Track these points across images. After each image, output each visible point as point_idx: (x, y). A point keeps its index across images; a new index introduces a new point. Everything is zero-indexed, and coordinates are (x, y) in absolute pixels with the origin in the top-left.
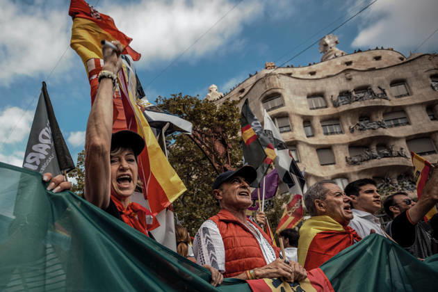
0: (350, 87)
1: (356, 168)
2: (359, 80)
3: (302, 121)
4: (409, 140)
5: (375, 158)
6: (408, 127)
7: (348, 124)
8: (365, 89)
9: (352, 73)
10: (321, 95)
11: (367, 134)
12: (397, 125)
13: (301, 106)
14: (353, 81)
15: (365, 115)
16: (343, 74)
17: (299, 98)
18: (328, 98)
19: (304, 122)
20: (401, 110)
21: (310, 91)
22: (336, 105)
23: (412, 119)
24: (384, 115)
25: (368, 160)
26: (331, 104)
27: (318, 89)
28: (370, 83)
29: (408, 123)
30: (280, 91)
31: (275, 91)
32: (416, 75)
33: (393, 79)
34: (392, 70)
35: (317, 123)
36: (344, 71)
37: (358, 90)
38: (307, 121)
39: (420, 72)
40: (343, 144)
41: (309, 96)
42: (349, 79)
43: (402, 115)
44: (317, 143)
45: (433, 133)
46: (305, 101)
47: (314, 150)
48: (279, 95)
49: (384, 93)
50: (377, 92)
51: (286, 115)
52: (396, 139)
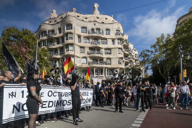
0: (95, 27)
1: (89, 56)
2: (98, 26)
3: (78, 36)
4: (105, 49)
5: (94, 53)
8: (98, 29)
9: (96, 22)
10: (86, 28)
11: (95, 45)
12: (104, 44)
13: (78, 31)
14: (96, 26)
15: (96, 39)
16: (93, 22)
17: (78, 27)
18: (87, 30)
19: (78, 37)
20: (106, 39)
21: (82, 26)
22: (89, 33)
23: (108, 43)
24: (101, 40)
25: (92, 54)
26: (88, 32)
27: (85, 26)
28: (100, 28)
29: (107, 44)
30: (72, 23)
31: (70, 22)
32: (113, 28)
33: (107, 28)
34: (107, 25)
35: (82, 38)
36: (94, 21)
37: (97, 29)
38: (79, 37)
39: (114, 28)
40: (88, 47)
41: (82, 28)
42: (95, 25)
43: (106, 41)
44: (80, 45)
45: (111, 48)
46: (80, 29)
47: (79, 47)
48: (71, 25)
49: (103, 32)
50: (101, 31)
51: (71, 33)
52: (102, 48)
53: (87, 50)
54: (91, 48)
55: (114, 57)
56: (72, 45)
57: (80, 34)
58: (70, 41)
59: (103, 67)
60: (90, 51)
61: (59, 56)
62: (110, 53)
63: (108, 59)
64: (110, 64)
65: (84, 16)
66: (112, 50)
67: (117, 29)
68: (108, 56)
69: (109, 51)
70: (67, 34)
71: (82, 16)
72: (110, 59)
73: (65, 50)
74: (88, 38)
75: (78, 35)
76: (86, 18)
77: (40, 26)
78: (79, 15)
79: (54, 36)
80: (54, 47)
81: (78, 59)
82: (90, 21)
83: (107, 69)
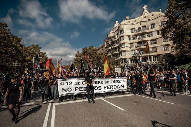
0: (141, 26)
1: (136, 48)
2: (143, 24)
4: (151, 40)
6: (152, 37)
7: (138, 37)
8: (144, 27)
9: (142, 22)
10: (134, 29)
11: (141, 40)
12: (150, 36)
13: (128, 33)
15: (142, 35)
16: (140, 22)
17: (128, 30)
20: (151, 32)
21: (131, 28)
23: (153, 35)
24: (147, 34)
26: (135, 31)
27: (133, 28)
30: (123, 29)
32: (157, 22)
34: (152, 21)
35: (131, 37)
37: (143, 27)
38: (129, 36)
40: (136, 42)
42: (141, 24)
43: (151, 34)
45: (156, 39)
46: (130, 31)
47: (129, 44)
48: (123, 31)
49: (148, 28)
50: (147, 28)
51: (123, 36)
52: (148, 41)
53: (135, 45)
54: (138, 43)
55: (159, 45)
56: (124, 44)
57: (130, 35)
58: (122, 42)
59: (148, 56)
60: (138, 44)
61: (117, 52)
62: (155, 43)
63: (153, 48)
64: (156, 52)
65: (134, 20)
66: (157, 40)
67: (161, 21)
68: (154, 45)
69: (155, 41)
70: (120, 37)
71: (132, 21)
72: (155, 48)
73: (120, 48)
74: (136, 36)
75: (128, 36)
76: (135, 21)
77: (108, 35)
78: (130, 20)
79: (114, 40)
80: (114, 47)
81: (129, 52)
82: (138, 23)
83: (152, 56)
